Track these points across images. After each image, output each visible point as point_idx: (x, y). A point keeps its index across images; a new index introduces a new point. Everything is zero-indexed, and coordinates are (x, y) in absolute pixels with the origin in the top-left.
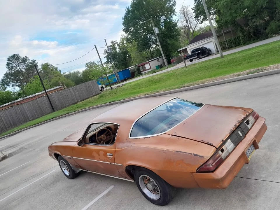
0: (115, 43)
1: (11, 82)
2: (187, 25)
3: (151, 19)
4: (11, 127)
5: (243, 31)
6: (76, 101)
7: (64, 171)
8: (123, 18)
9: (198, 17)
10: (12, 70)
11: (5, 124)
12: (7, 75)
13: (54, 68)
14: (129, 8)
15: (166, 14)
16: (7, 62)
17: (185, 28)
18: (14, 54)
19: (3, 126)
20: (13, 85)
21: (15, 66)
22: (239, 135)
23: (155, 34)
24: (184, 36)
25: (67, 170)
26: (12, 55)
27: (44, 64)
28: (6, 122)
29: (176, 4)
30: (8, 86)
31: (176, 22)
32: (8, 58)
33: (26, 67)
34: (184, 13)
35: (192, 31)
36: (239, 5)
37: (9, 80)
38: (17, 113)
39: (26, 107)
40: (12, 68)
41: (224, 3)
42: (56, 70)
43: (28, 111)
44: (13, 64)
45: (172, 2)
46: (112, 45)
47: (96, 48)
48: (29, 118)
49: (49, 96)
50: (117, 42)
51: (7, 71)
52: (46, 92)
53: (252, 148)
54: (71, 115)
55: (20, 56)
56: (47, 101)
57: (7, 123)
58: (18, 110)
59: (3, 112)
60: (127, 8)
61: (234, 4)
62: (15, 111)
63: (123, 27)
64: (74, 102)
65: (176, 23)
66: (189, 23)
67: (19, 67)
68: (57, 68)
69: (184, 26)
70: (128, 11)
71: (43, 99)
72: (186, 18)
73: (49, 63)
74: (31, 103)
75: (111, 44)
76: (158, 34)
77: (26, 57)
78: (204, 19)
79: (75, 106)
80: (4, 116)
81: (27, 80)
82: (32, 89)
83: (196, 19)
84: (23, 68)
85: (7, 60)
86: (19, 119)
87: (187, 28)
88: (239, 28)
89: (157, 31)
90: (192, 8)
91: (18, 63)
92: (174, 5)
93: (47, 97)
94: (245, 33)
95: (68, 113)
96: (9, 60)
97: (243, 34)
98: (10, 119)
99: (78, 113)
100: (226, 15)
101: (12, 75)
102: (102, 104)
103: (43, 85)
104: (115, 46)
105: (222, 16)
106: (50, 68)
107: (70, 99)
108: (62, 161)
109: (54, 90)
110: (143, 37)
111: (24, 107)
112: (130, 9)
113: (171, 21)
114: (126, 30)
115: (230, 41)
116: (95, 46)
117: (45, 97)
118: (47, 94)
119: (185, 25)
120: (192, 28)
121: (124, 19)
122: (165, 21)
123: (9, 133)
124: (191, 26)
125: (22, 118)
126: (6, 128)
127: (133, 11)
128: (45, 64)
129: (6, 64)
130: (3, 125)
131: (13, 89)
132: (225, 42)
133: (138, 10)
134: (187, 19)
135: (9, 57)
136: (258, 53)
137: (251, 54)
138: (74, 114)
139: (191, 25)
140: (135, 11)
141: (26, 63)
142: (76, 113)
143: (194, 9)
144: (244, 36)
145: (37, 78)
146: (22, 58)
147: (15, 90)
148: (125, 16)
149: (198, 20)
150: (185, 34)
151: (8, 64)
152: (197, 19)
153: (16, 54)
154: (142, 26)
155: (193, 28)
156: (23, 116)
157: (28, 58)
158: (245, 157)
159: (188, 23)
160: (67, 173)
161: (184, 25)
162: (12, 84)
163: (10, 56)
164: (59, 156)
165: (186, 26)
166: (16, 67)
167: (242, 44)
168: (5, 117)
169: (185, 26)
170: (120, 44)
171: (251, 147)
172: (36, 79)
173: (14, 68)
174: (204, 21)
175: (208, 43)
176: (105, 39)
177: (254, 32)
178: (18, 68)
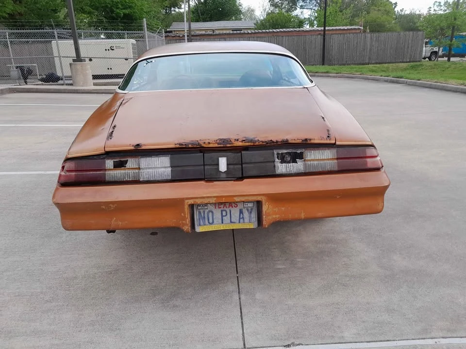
6: (367, 61)
20: (301, 7)
22: (216, 165)
52: (324, 30)
53: (246, 216)
54: (328, 76)
64: (362, 62)
71: (315, 39)
79: (356, 68)
95: (327, 72)
99: (340, 77)
102: (381, 76)
107: (358, 54)
117: (319, 36)
118: (324, 33)
131: (300, 12)
138: (334, 77)
142: (336, 77)
158: (182, 214)
162: (301, 4)
171: (241, 212)
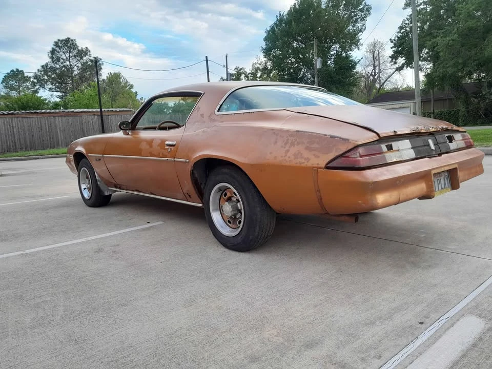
0: (241, 71)
1: (48, 83)
2: (373, 73)
3: (315, 42)
4: (24, 150)
5: (467, 103)
7: (83, 190)
8: (267, 30)
9: (396, 59)
10: (56, 63)
11: (16, 141)
12: (45, 69)
13: (128, 84)
14: (284, 14)
15: (343, 42)
16: (53, 48)
17: (369, 77)
18: (69, 39)
19: (11, 144)
20: (50, 89)
21: (65, 58)
22: (429, 145)
23: (314, 69)
24: (362, 91)
25: (89, 189)
26: (64, 38)
27: (113, 72)
28: (20, 139)
29: (365, 29)
30: (41, 89)
31: (357, 60)
32: (57, 41)
33: (82, 65)
34: (374, 52)
35: (378, 86)
36: (473, 52)
37: (46, 77)
38: (41, 129)
39: (61, 124)
40: (58, 59)
41: (449, 41)
42: (130, 89)
43: (61, 131)
44: (61, 53)
45: (359, 25)
46: (235, 74)
47: (207, 61)
48: (60, 143)
49: (104, 118)
50: (246, 70)
51: (47, 62)
52: (101, 111)
53: (446, 183)
55: (78, 44)
56: (99, 126)
57: (20, 142)
58: (45, 124)
59: (18, 119)
60: (280, 14)
61: (466, 50)
62: (39, 124)
63: (264, 45)
65: (356, 64)
66: (377, 71)
67: (70, 62)
68: (132, 87)
69: (367, 75)
70: (280, 20)
71: (92, 119)
72: (374, 62)
73: (122, 74)
74: (70, 119)
75: (234, 72)
76: (319, 70)
77: (86, 48)
78: (407, 63)
80: (20, 127)
81: (76, 87)
82: (80, 103)
83: (392, 61)
84: (76, 66)
85: (53, 43)
86: (43, 140)
87: (371, 78)
88: (463, 96)
89: (318, 64)
90: (390, 39)
91: (71, 55)
92: (361, 31)
93: (100, 118)
94: (471, 108)
96: (56, 44)
97: (467, 108)
98: (27, 134)
100: (447, 64)
101: (53, 70)
103: (100, 101)
104: (241, 76)
105: (439, 65)
106: (121, 83)
108: (84, 168)
109: (116, 111)
110: (292, 71)
111: (57, 122)
112: (285, 18)
113: (347, 57)
114: (267, 52)
115: (441, 114)
116: (206, 57)
117: (96, 117)
118: (101, 114)
119: (370, 72)
120: (380, 81)
121: (269, 32)
122: (338, 55)
123: (17, 156)
124: (379, 77)
125: (47, 140)
126: (16, 148)
127: (288, 23)
128: (115, 74)
129: (51, 49)
130: (12, 141)
131: (50, 95)
132: (430, 113)
133: (298, 21)
134: (377, 63)
135: (59, 40)
136: (486, 136)
137: (474, 133)
139: (381, 75)
140: (293, 23)
141: (84, 58)
143: (394, 42)
144: (468, 112)
145: (94, 87)
146: (80, 48)
147: (52, 99)
148: (272, 28)
149: (395, 63)
150: (365, 89)
151: (53, 52)
152: (394, 60)
153: (72, 38)
154: (296, 52)
155: (382, 82)
156: (50, 138)
157: (89, 52)
158: (430, 183)
159: (375, 71)
160: (87, 194)
161: (368, 73)
162: (49, 87)
163: (61, 39)
164: (84, 160)
165: (371, 75)
166: (65, 61)
167: (460, 124)
168: (20, 130)
169: (369, 75)
170: (249, 76)
171: (445, 180)
172: (92, 88)
173: (62, 61)
174: (405, 68)
175: (400, 108)
176: (227, 56)
177: (486, 109)
178: (68, 63)
